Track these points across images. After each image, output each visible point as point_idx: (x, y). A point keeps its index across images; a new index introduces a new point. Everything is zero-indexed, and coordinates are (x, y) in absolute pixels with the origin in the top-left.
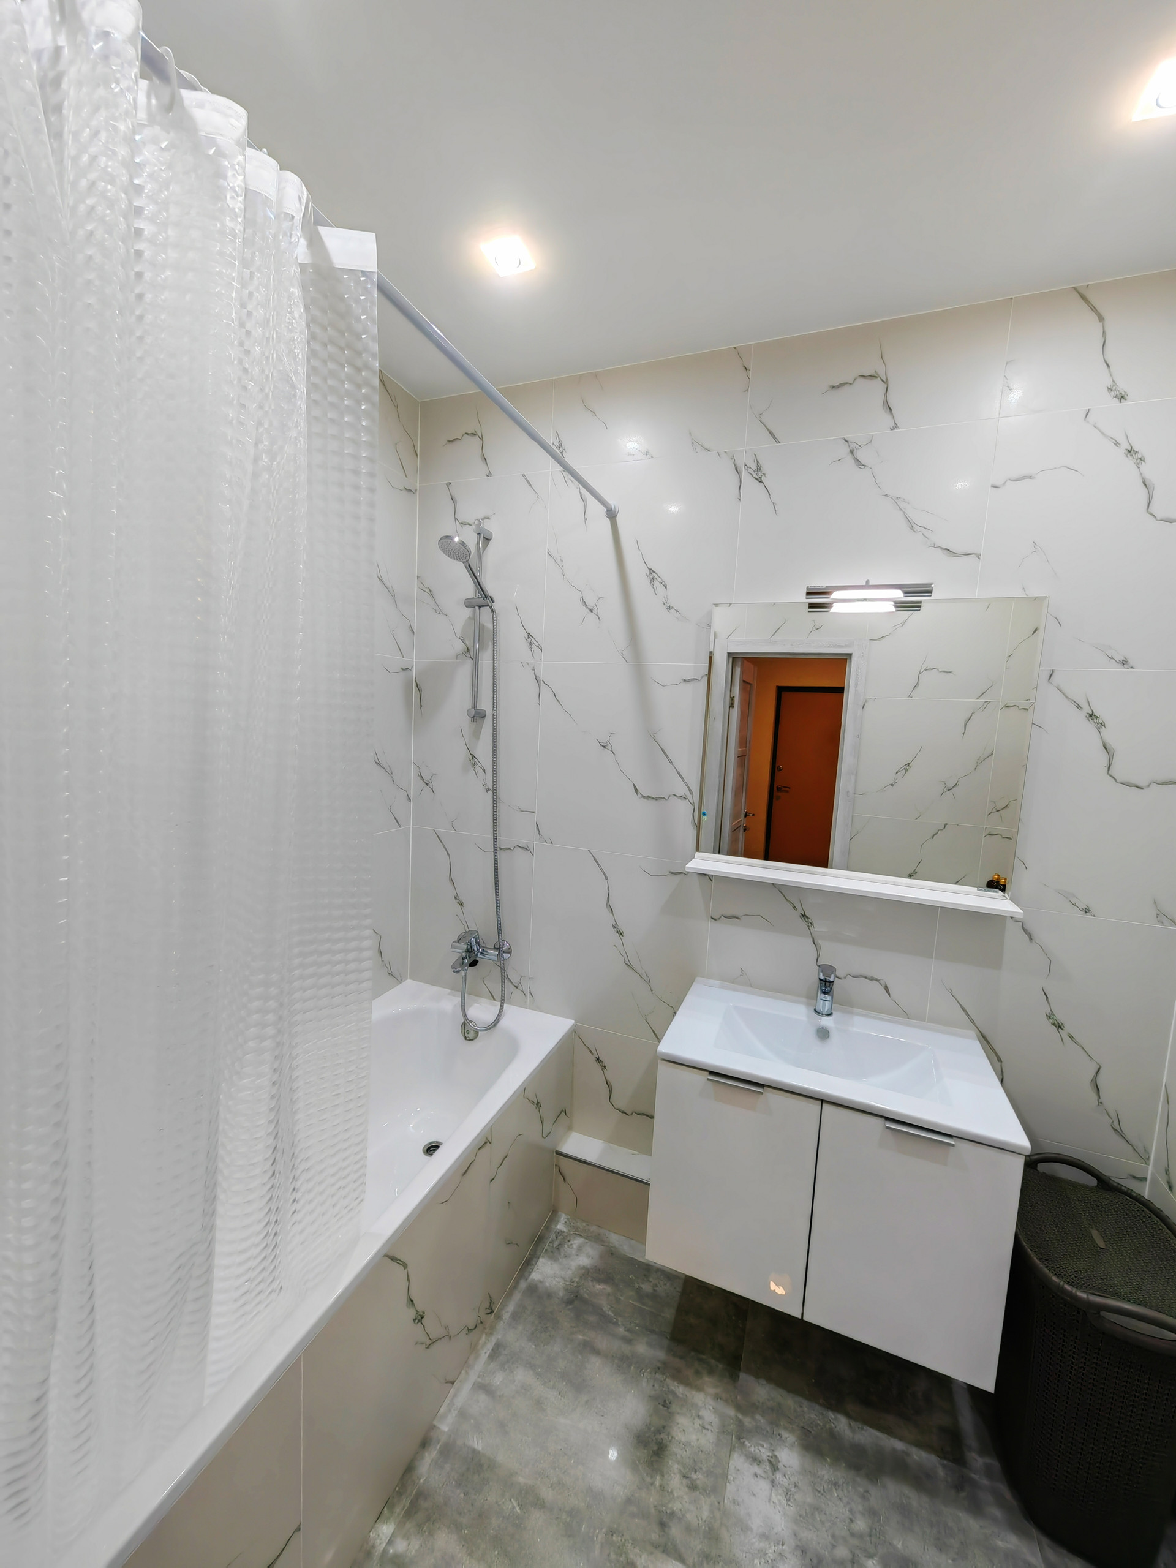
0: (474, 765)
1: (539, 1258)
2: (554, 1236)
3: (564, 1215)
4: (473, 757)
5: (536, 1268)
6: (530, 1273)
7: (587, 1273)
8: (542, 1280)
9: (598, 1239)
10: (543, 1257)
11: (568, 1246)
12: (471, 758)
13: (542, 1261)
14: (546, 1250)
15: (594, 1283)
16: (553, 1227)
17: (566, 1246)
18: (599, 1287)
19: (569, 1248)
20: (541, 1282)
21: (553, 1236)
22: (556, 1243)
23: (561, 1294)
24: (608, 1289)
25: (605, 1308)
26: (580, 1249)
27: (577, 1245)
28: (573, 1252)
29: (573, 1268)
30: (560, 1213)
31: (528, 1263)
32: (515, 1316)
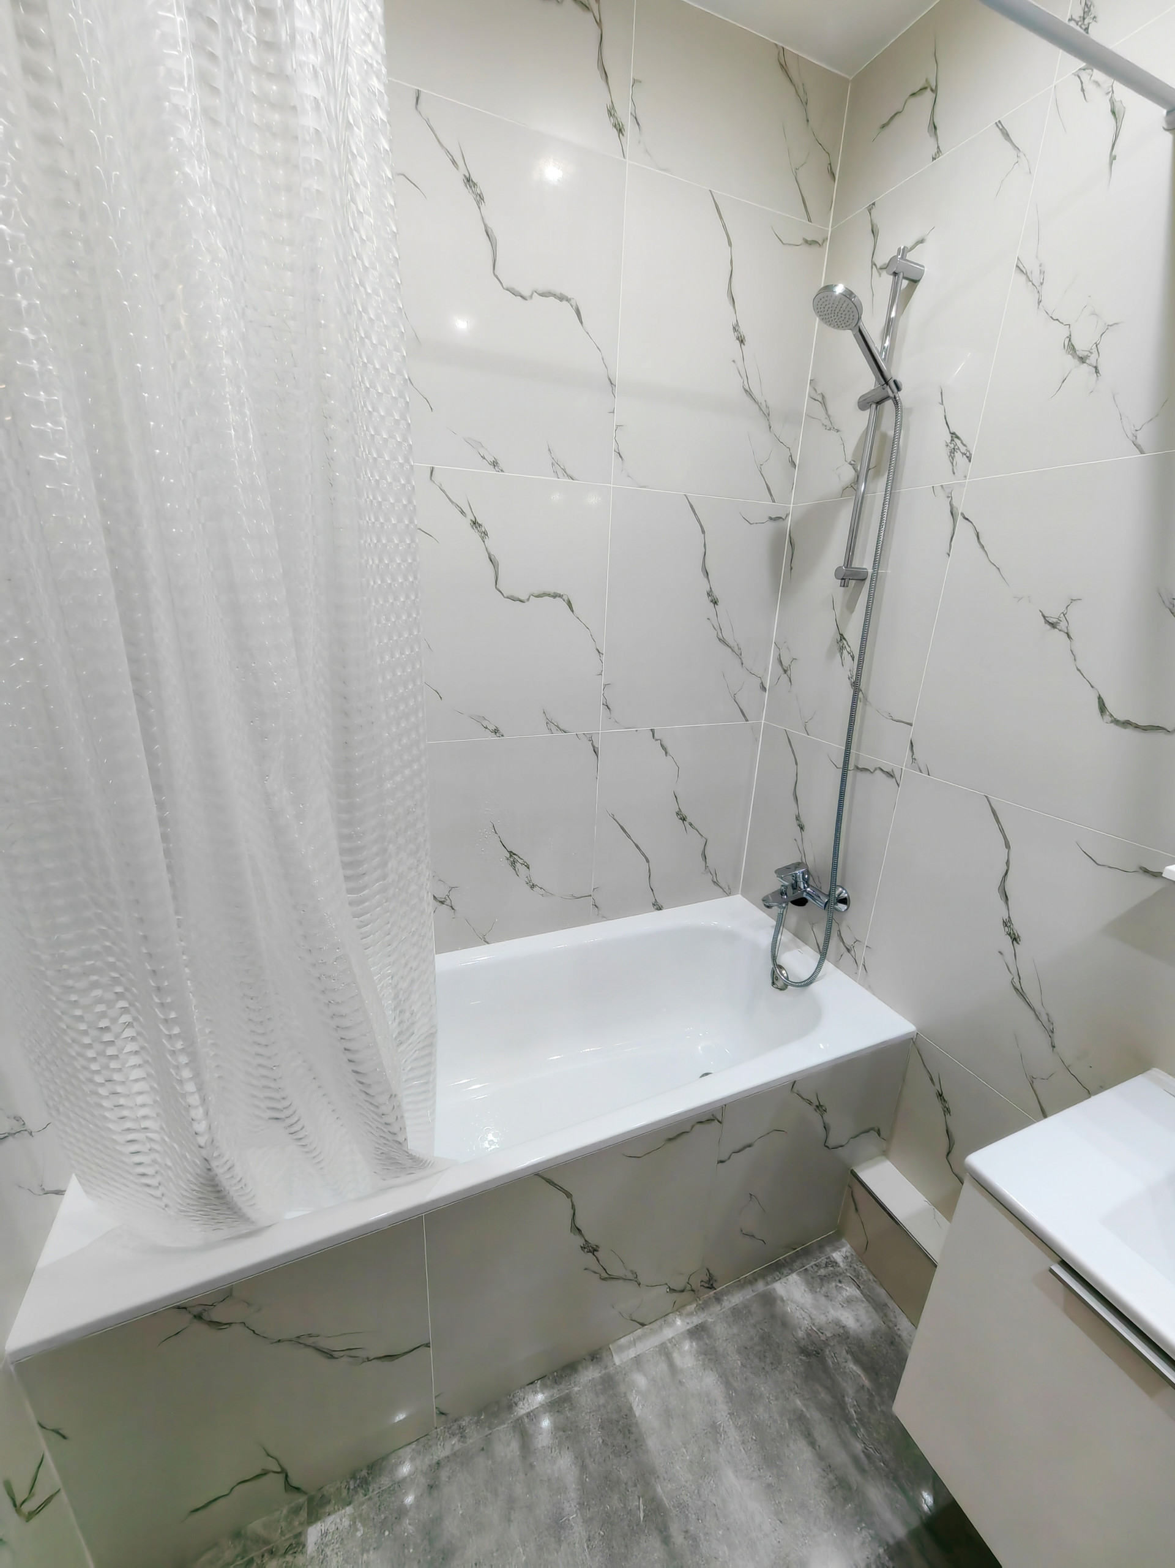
0: (842, 649)
1: (793, 1273)
2: (824, 1262)
3: (849, 1246)
4: (842, 637)
5: (784, 1280)
6: (775, 1280)
7: (843, 1336)
8: (785, 1299)
9: (879, 1307)
10: (798, 1274)
11: (836, 1286)
12: (839, 640)
13: (794, 1277)
14: (806, 1269)
15: (849, 1357)
16: (828, 1249)
17: (834, 1284)
18: (852, 1366)
19: (837, 1289)
20: (782, 1300)
21: (823, 1260)
22: (822, 1272)
23: (800, 1334)
24: (865, 1381)
25: (848, 1400)
26: (849, 1301)
27: (848, 1294)
28: (840, 1298)
29: (830, 1318)
30: (843, 1240)
31: (778, 1268)
32: (737, 1314)
